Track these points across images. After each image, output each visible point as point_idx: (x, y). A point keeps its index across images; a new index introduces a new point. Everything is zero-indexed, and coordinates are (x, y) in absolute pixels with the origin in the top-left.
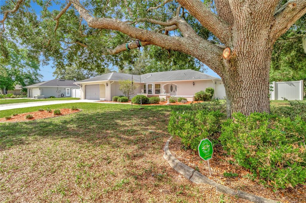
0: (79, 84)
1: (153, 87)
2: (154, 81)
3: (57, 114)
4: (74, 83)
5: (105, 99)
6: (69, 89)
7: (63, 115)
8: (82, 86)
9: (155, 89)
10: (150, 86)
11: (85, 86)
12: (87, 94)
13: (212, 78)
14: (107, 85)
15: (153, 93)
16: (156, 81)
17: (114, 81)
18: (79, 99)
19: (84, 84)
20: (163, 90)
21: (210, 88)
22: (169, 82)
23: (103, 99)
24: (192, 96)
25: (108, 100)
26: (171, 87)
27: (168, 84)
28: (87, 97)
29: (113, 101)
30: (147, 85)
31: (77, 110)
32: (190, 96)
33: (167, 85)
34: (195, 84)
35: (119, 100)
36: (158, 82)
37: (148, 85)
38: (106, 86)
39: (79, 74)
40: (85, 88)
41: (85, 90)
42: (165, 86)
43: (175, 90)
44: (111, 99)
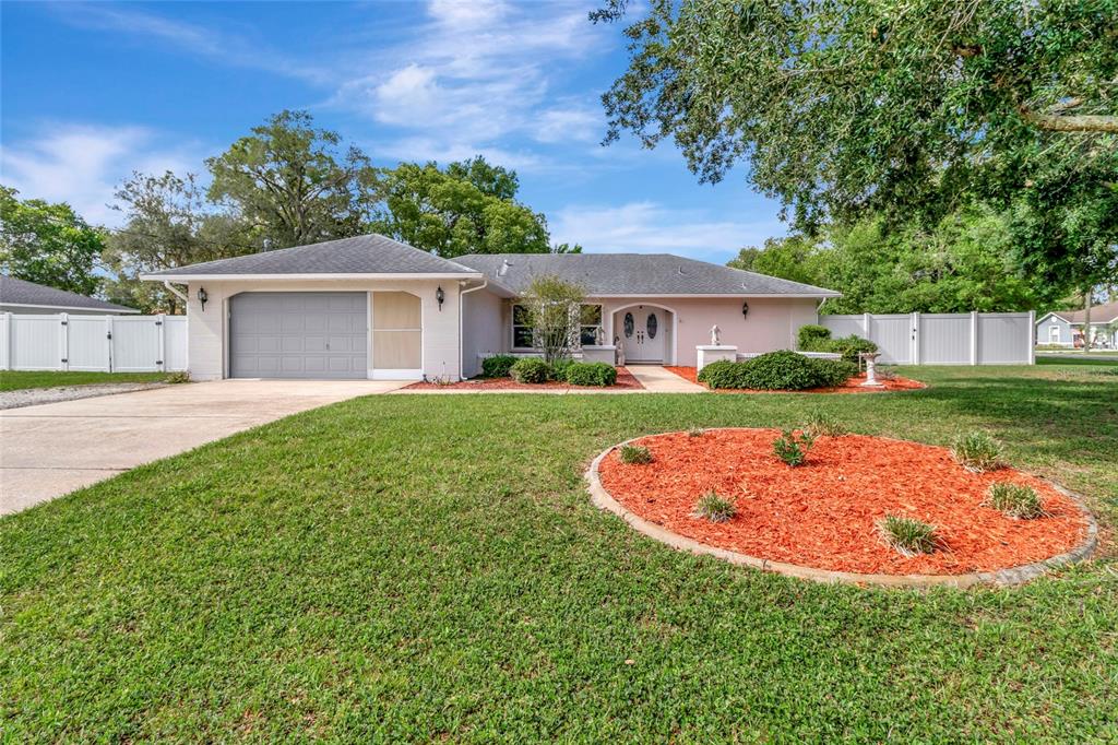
5: (421, 372)
8: (204, 301)
11: (234, 297)
12: (244, 344)
14: (441, 301)
20: (608, 327)
26: (629, 318)
28: (244, 362)
34: (750, 311)
38: (429, 302)
40: (231, 309)
41: (231, 322)
43: (646, 334)
44: (464, 375)
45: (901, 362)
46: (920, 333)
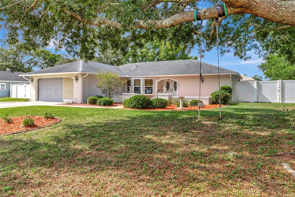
0: (28, 78)
1: (141, 83)
2: (144, 75)
3: (29, 126)
4: (19, 76)
5: (73, 100)
6: (4, 85)
7: (40, 128)
8: (32, 81)
9: (144, 86)
10: (137, 82)
11: (38, 80)
12: (41, 93)
13: (229, 71)
14: (77, 80)
15: (142, 92)
16: (146, 75)
17: (88, 73)
18: (27, 100)
19: (36, 76)
20: (155, 87)
21: (228, 87)
22: (165, 76)
23: (71, 101)
24: (208, 97)
25: (78, 102)
26: (168, 83)
27: (163, 80)
28: (40, 97)
29: (88, 104)
30: (132, 80)
31: (53, 118)
32: (205, 97)
33: (161, 81)
34: (205, 80)
35: (100, 103)
36: (149, 76)
37: (134, 80)
38: (75, 80)
39: (15, 63)
40: (38, 83)
41: (38, 86)
42: (158, 83)
43: (173, 89)
44: (83, 101)
45: (273, 101)
46: (282, 89)
